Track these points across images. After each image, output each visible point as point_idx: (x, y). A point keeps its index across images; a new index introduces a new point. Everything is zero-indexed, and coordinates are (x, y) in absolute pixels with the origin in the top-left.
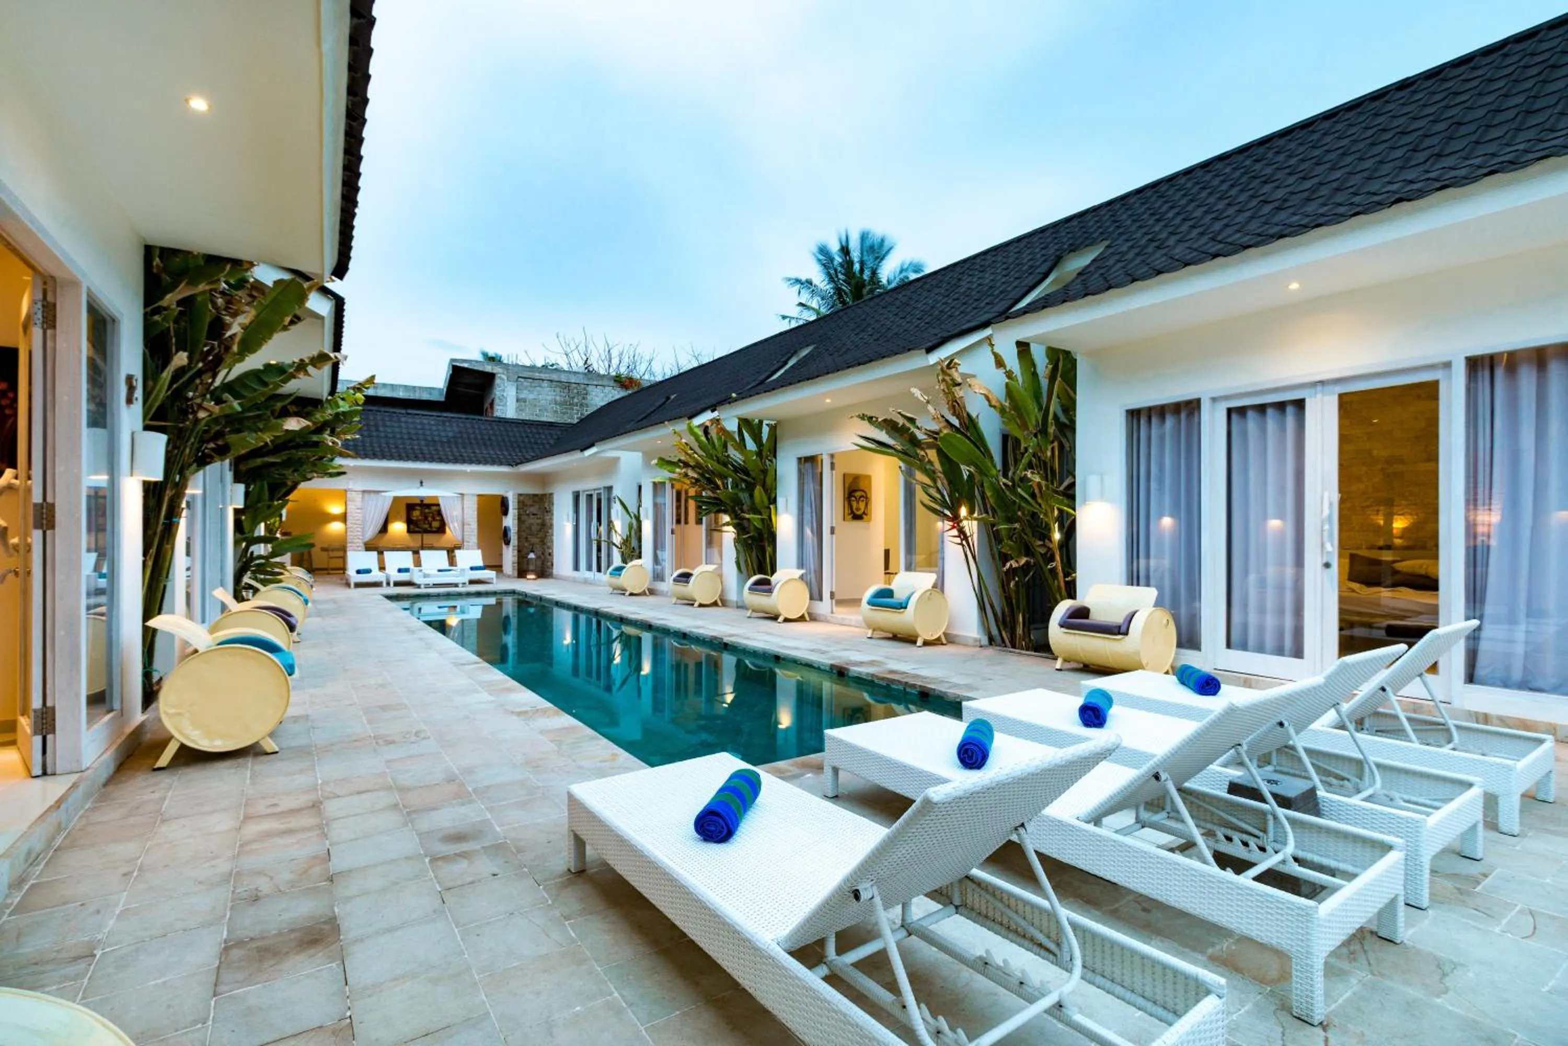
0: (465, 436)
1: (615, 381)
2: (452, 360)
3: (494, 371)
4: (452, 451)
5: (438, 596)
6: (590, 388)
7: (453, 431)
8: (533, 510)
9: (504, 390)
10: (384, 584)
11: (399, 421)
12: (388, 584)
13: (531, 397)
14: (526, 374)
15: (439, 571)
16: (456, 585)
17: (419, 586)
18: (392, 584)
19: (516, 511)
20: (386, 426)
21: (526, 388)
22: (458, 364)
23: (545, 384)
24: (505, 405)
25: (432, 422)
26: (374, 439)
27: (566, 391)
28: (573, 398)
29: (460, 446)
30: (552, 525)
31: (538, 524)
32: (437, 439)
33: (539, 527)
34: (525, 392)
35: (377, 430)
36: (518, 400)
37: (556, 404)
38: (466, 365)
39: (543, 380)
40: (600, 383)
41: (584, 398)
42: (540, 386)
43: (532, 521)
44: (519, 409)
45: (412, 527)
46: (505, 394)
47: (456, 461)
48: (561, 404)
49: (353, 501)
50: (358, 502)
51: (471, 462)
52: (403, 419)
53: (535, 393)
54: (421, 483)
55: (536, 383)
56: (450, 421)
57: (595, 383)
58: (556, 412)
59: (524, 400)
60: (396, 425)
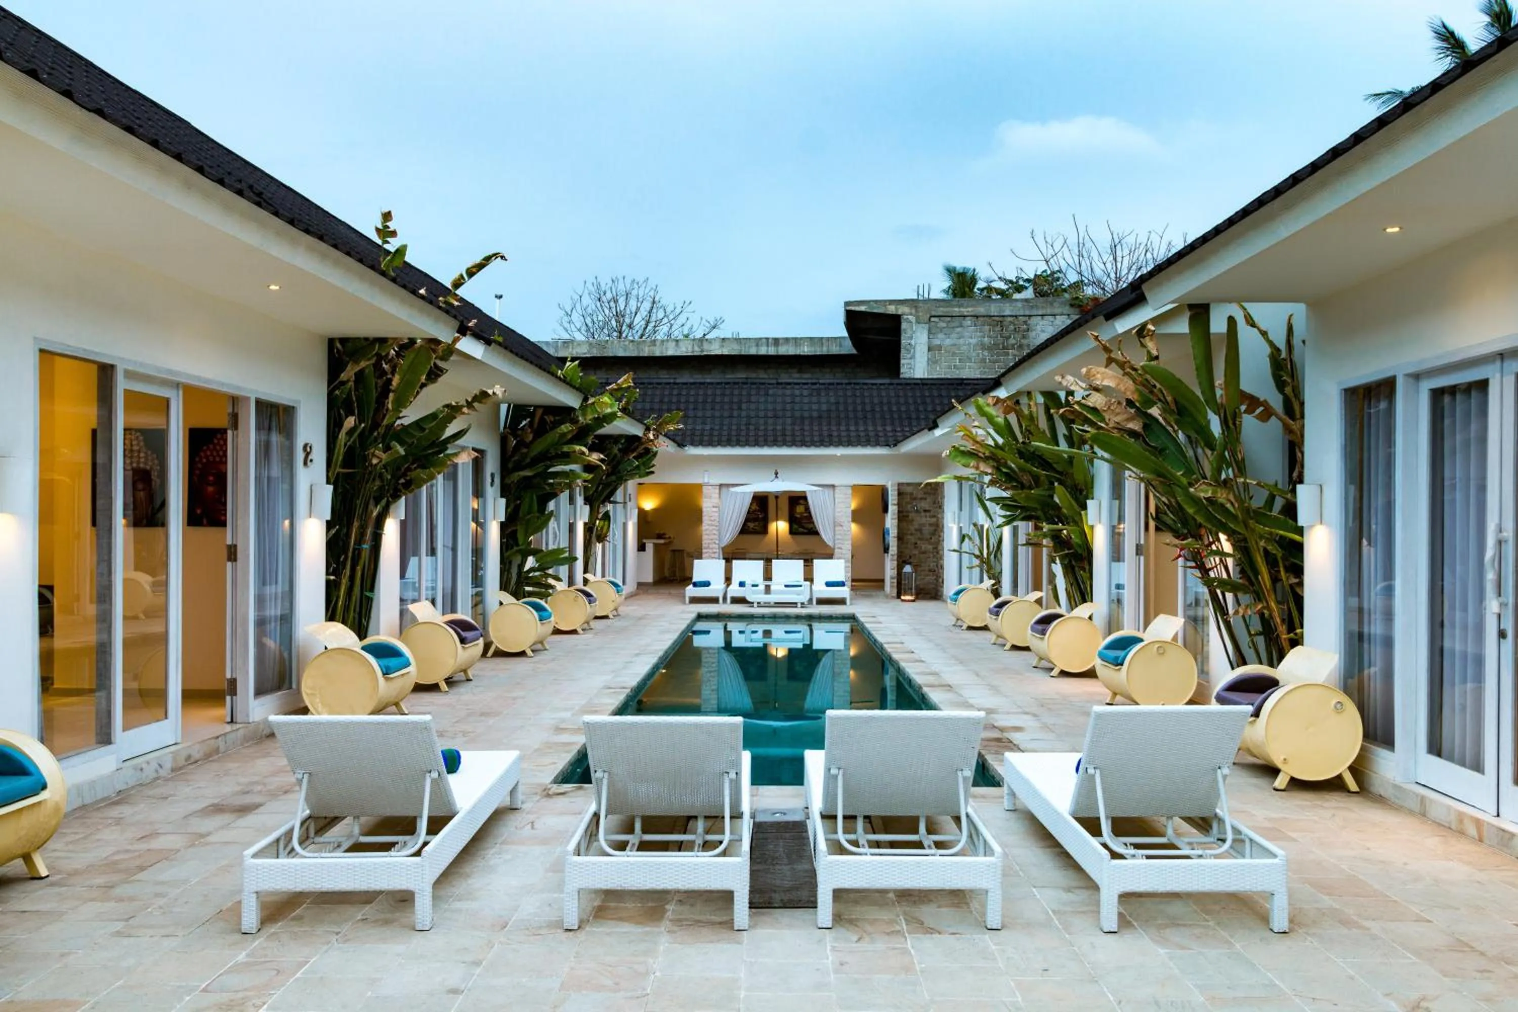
0: (841, 408)
1: (1072, 306)
2: (847, 304)
3: (900, 312)
4: (821, 430)
5: (787, 618)
6: (1034, 321)
7: (828, 402)
8: (924, 505)
9: (911, 338)
10: (721, 600)
11: (767, 394)
12: (725, 599)
13: (948, 342)
14: (941, 311)
15: (786, 586)
16: (794, 605)
17: (751, 604)
18: (729, 600)
19: (896, 507)
20: (749, 402)
21: (941, 330)
22: (853, 308)
23: (968, 322)
24: (913, 357)
25: (805, 393)
26: (735, 421)
27: (998, 328)
28: (1008, 338)
29: (833, 422)
30: (943, 526)
31: (931, 525)
32: (806, 414)
33: (932, 528)
34: (941, 336)
35: (740, 408)
36: (929, 349)
37: (983, 349)
38: (863, 308)
39: (965, 316)
40: (1049, 311)
41: (1024, 337)
42: (961, 326)
43: (924, 520)
44: (932, 362)
45: (795, 526)
46: (913, 342)
47: (821, 443)
48: (989, 349)
49: (710, 497)
50: (715, 500)
51: (839, 443)
52: (771, 392)
53: (954, 335)
54: (776, 474)
55: (956, 322)
56: (827, 389)
57: (1040, 313)
58: (983, 361)
59: (939, 348)
60: (762, 399)
